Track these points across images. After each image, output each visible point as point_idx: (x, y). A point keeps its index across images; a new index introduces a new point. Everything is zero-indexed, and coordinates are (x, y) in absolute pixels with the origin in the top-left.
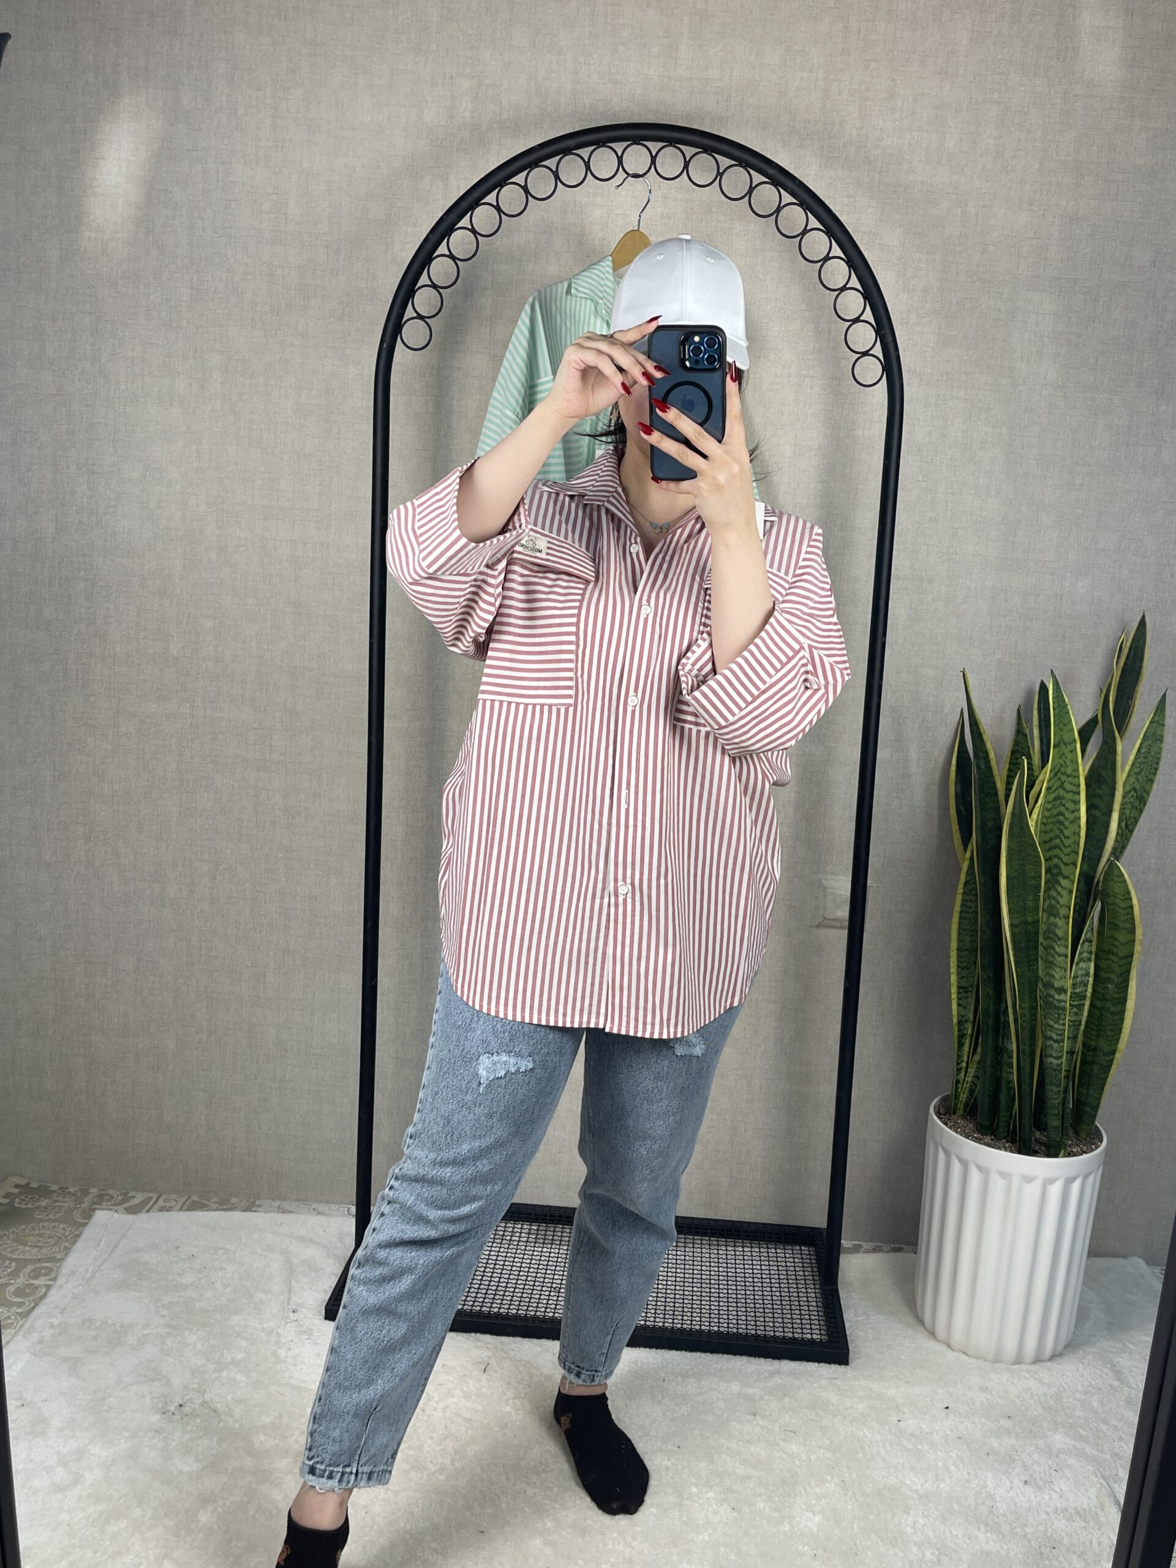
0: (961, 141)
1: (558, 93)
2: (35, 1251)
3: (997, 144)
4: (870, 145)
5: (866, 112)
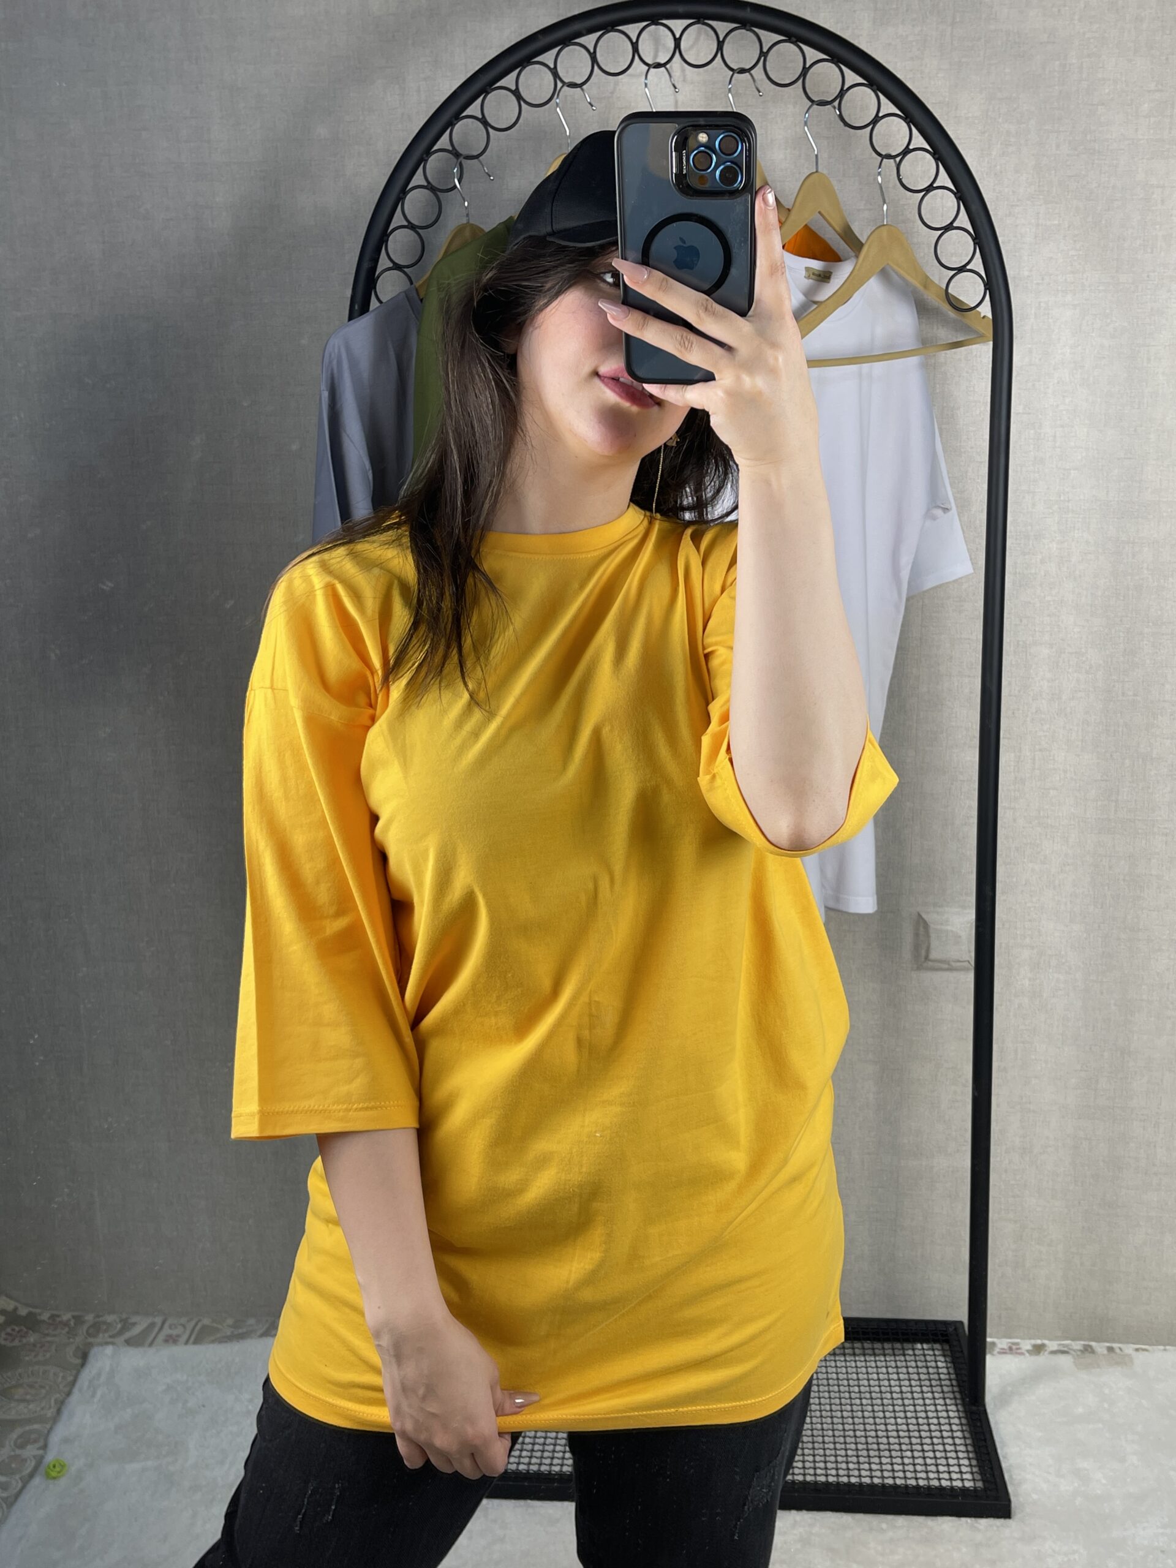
2: (22, 1406)
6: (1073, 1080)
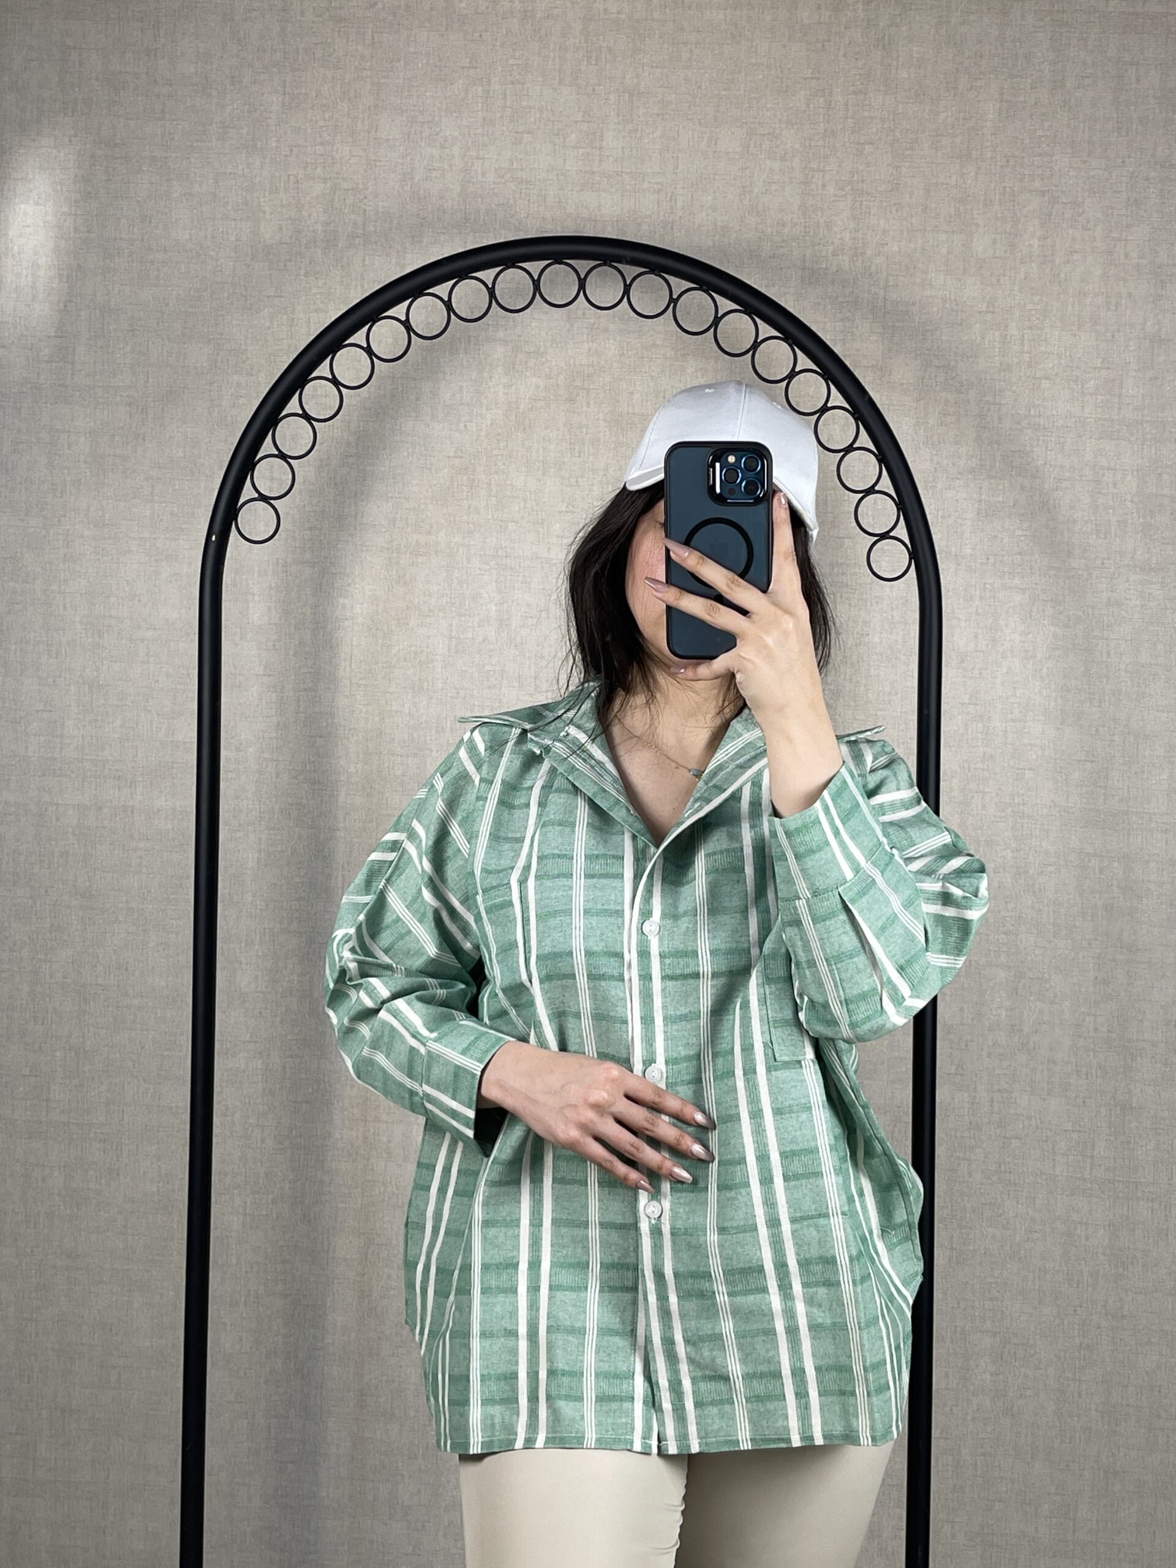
0: (994, 242)
1: (442, 198)
3: (1043, 246)
4: (869, 253)
5: (861, 208)
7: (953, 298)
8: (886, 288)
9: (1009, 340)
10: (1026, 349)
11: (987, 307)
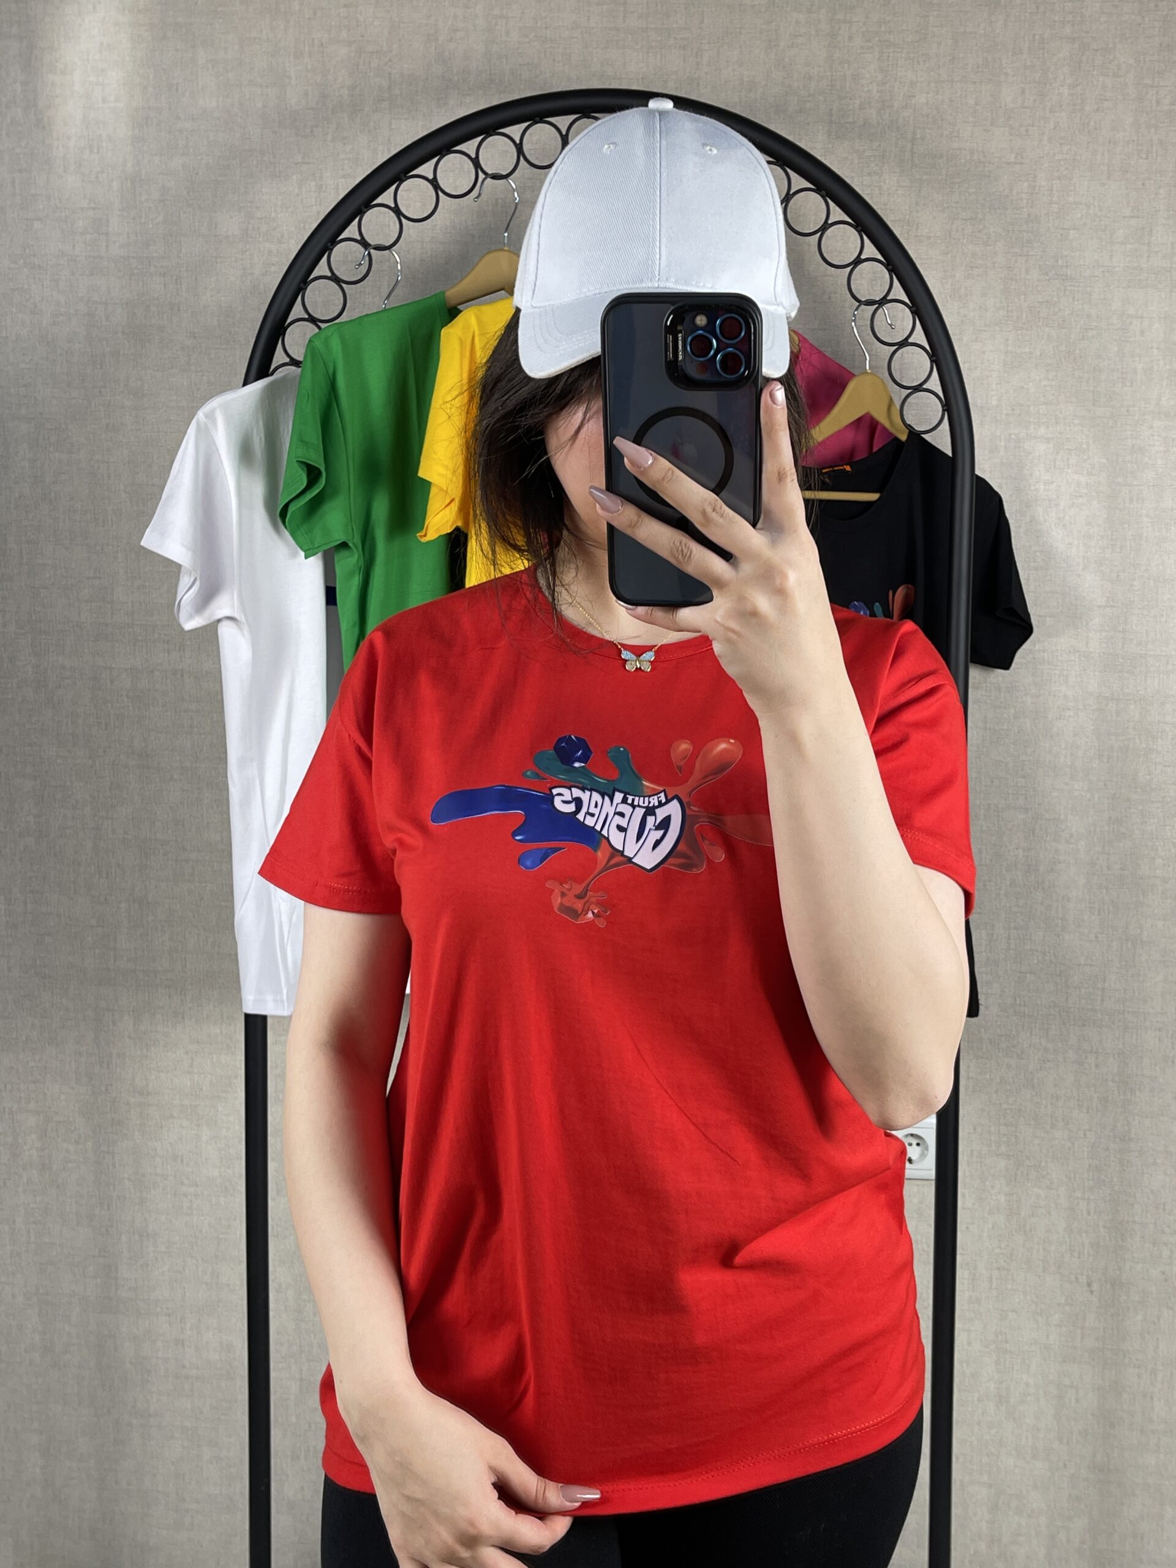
0: (1023, 92)
1: (467, 58)
3: (1072, 95)
4: (896, 105)
5: (888, 61)
6: (1057, 1316)
7: (980, 149)
8: (914, 139)
9: (1036, 191)
10: (1055, 199)
11: (1016, 158)
